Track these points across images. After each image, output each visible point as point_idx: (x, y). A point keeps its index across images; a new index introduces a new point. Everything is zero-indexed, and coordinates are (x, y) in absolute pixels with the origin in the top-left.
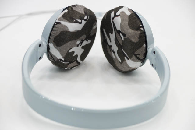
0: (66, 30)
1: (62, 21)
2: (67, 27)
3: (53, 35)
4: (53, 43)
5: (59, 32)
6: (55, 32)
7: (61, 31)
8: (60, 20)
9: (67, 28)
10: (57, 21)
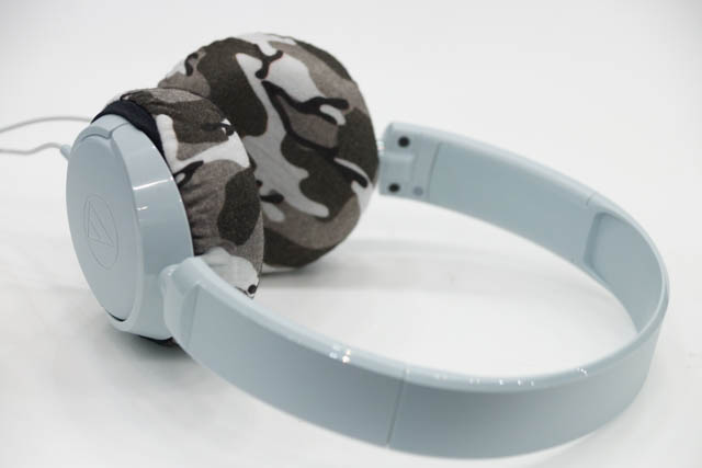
0: (236, 171)
1: (196, 152)
2: (228, 162)
3: (204, 216)
4: (221, 245)
5: (222, 194)
6: (208, 201)
7: (223, 184)
8: (189, 157)
9: (232, 165)
10: (182, 165)
